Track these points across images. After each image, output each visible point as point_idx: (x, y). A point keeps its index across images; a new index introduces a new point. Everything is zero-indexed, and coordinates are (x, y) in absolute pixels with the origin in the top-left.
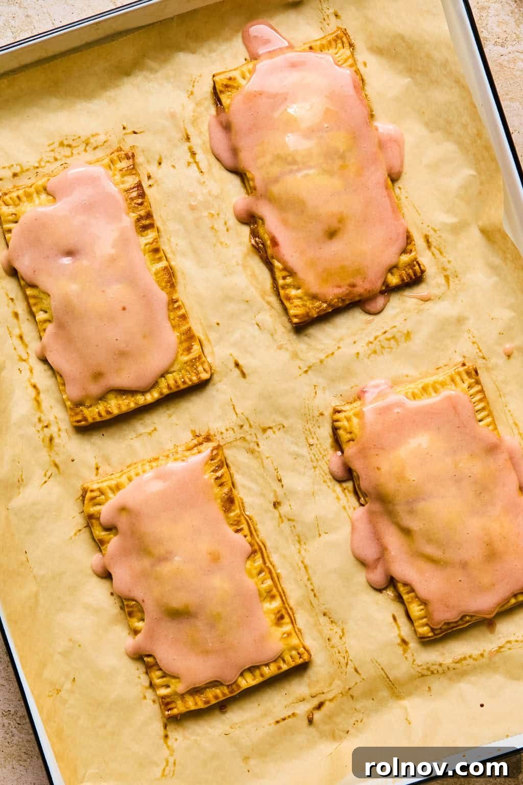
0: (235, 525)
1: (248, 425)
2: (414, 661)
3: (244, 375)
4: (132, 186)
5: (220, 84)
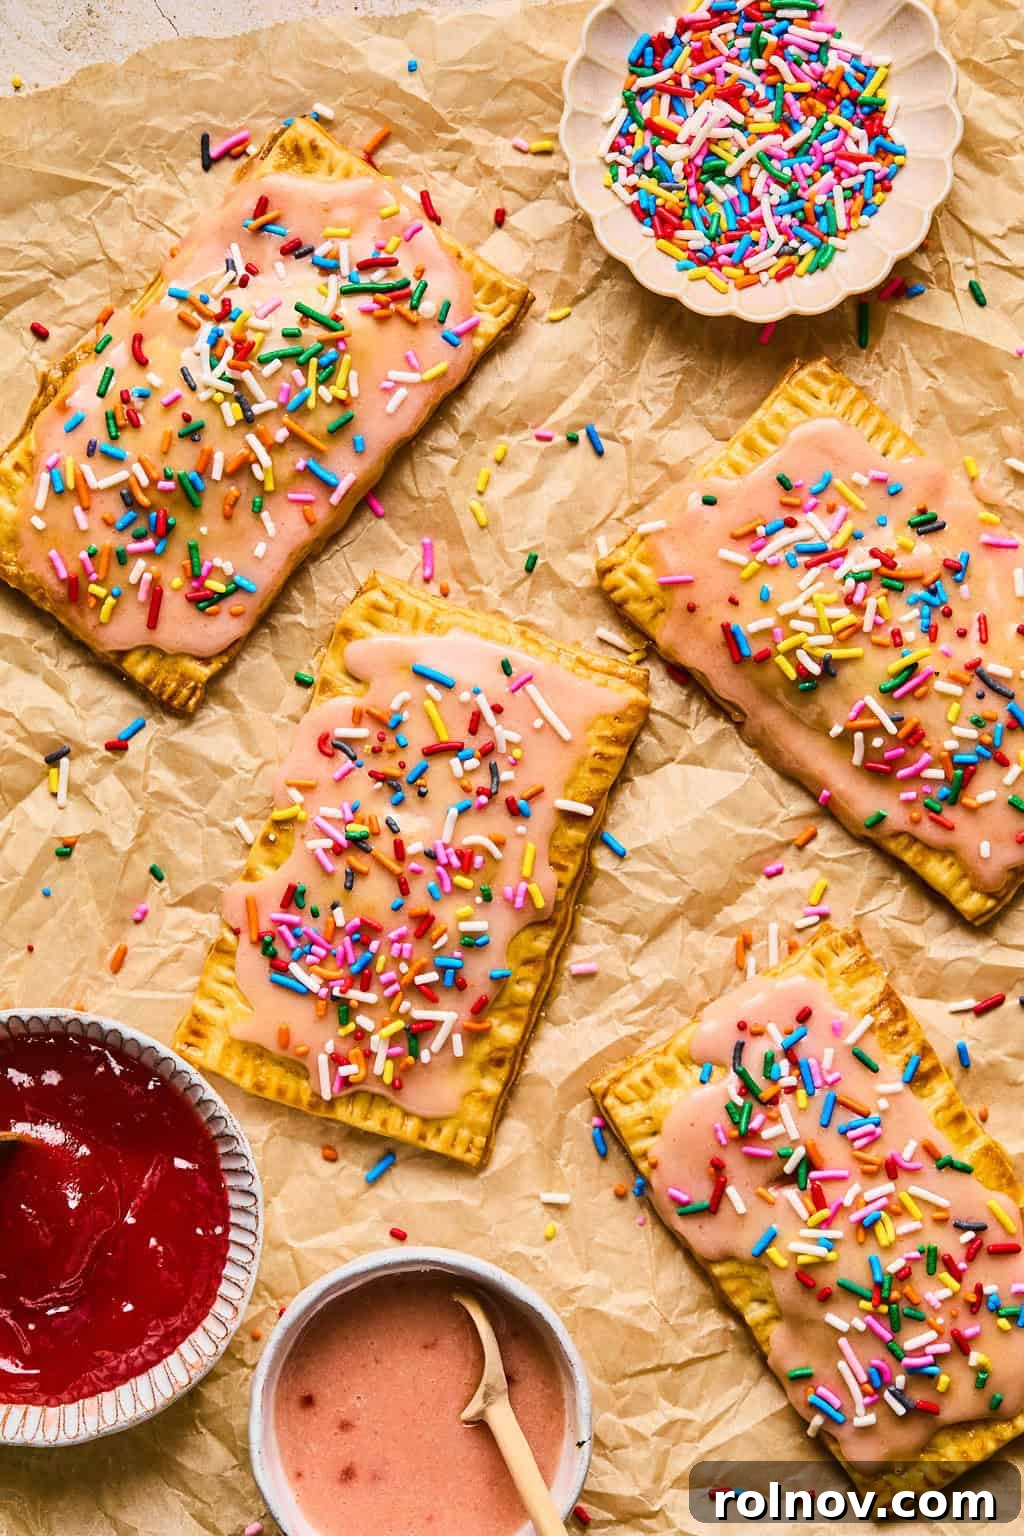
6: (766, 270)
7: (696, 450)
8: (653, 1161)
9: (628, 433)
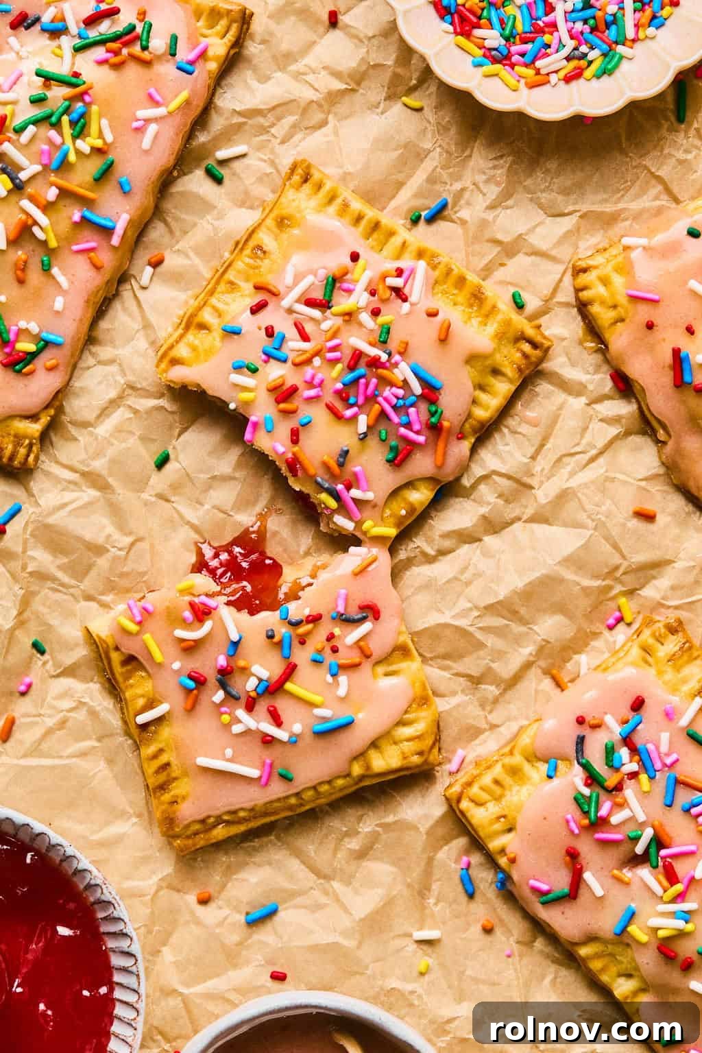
6: (556, 72)
7: (529, 226)
8: (512, 856)
9: (464, 214)
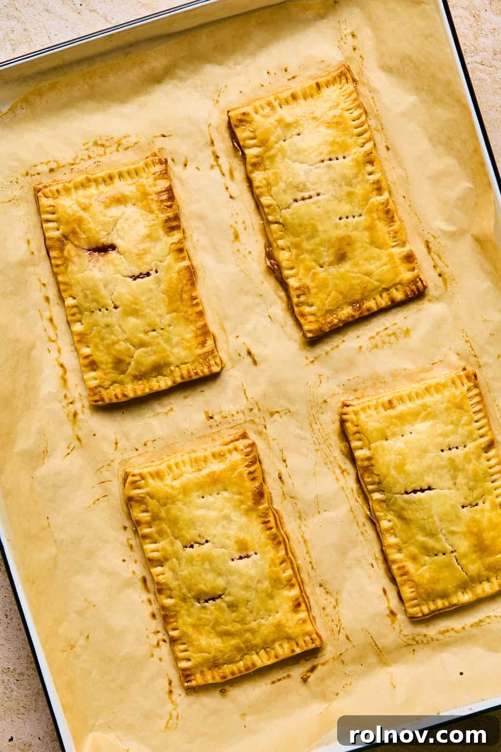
0: (263, 517)
1: (257, 409)
2: (401, 631)
3: (255, 362)
4: (164, 189)
5: (235, 119)
